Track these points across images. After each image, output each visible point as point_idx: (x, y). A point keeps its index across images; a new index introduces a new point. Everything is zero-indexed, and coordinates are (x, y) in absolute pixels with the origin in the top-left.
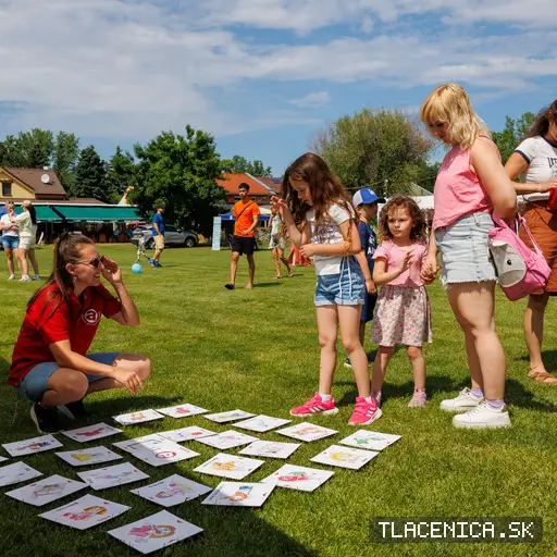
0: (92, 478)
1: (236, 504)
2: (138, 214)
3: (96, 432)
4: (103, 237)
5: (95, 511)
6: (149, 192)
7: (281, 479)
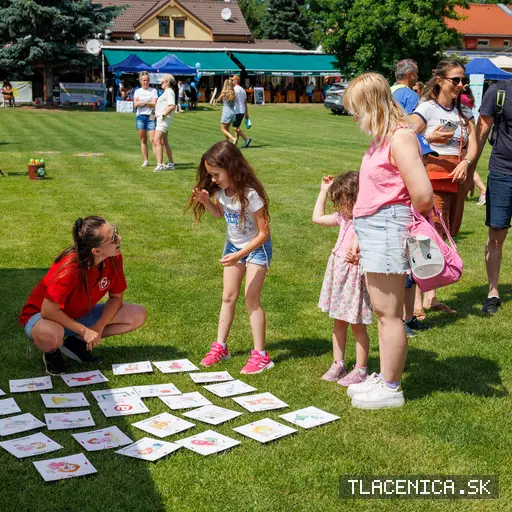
0: (53, 420)
1: (139, 457)
2: (336, 66)
3: (88, 379)
4: (291, 95)
5: (37, 446)
6: (351, 36)
7: (193, 442)
